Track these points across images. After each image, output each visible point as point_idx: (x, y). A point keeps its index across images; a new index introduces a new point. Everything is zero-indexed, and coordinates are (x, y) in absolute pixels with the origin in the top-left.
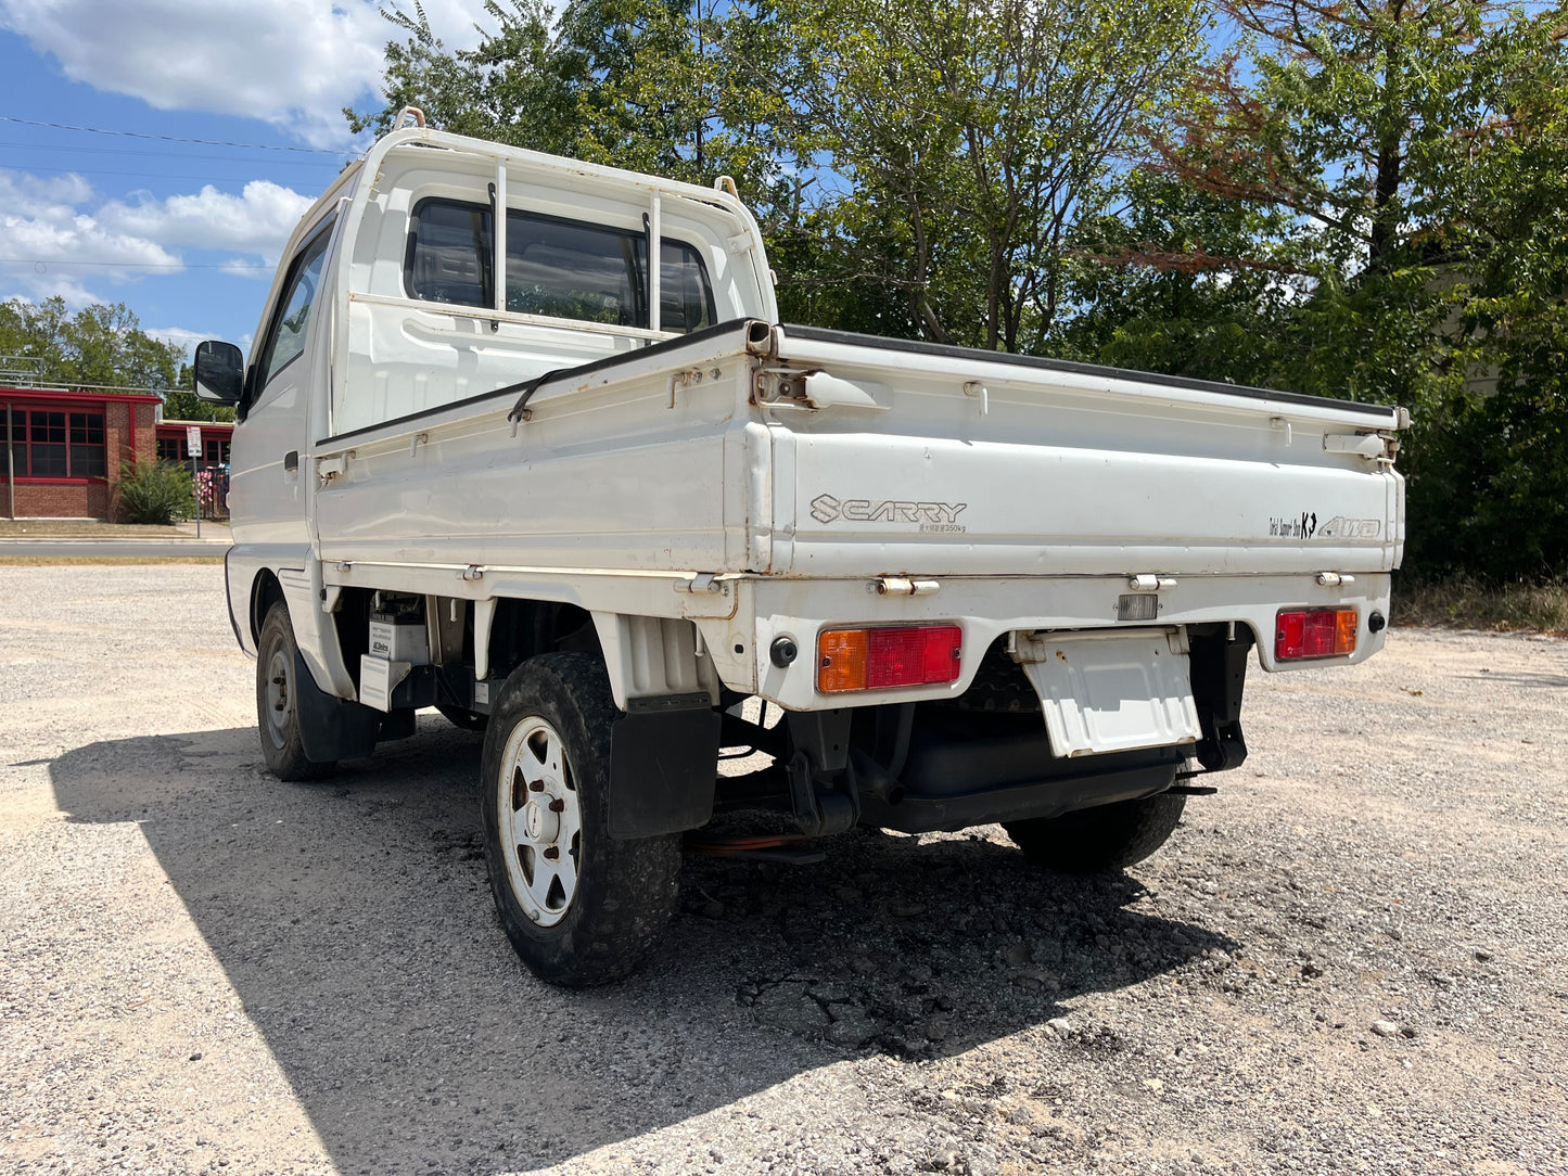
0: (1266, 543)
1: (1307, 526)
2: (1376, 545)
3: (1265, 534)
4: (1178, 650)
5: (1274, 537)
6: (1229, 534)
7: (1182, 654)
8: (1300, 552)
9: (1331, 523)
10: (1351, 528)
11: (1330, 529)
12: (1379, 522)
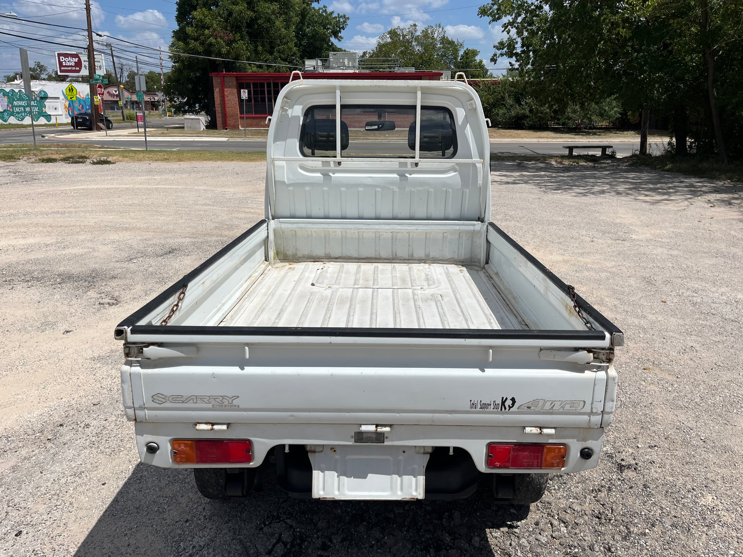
0: (468, 412)
1: (506, 404)
2: (583, 414)
3: (467, 408)
4: (422, 451)
5: (474, 409)
7: (424, 454)
8: (501, 417)
9: (531, 403)
10: (553, 405)
11: (530, 406)
12: (584, 402)
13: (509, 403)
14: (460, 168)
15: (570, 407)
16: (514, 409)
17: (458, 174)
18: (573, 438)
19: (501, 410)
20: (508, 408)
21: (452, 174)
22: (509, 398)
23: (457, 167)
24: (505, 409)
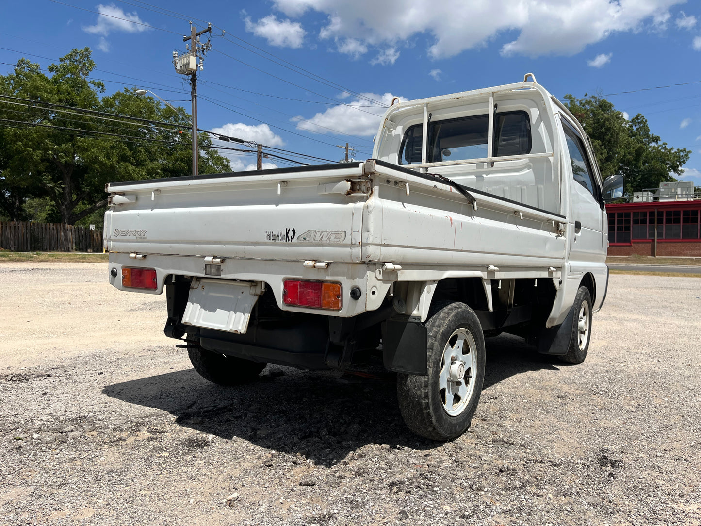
0: (265, 244)
1: (289, 235)
2: (345, 246)
3: (264, 240)
4: (254, 293)
5: (268, 241)
6: (243, 240)
7: (255, 295)
8: (287, 248)
9: (306, 234)
10: (322, 236)
11: (305, 237)
12: (345, 232)
13: (291, 234)
14: (534, 165)
15: (335, 238)
16: (295, 240)
17: (532, 171)
18: (344, 276)
19: (286, 241)
20: (290, 239)
21: (526, 171)
22: (291, 229)
23: (531, 164)
24: (289, 240)
